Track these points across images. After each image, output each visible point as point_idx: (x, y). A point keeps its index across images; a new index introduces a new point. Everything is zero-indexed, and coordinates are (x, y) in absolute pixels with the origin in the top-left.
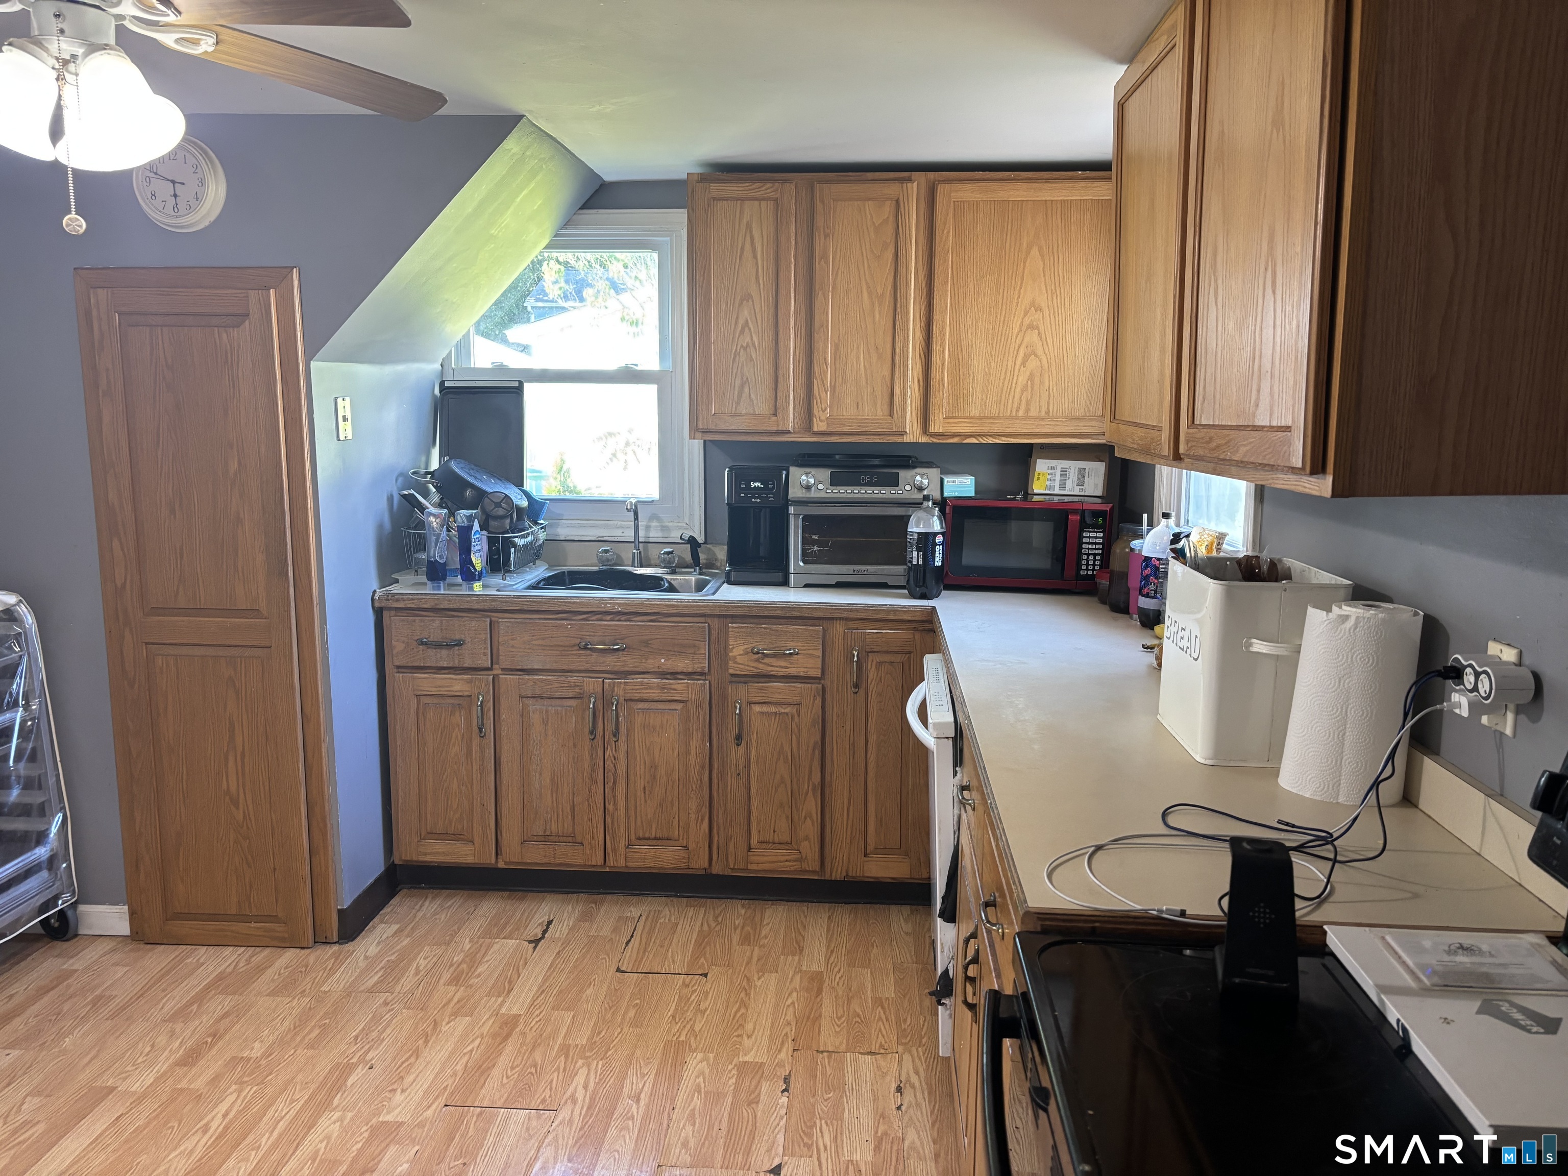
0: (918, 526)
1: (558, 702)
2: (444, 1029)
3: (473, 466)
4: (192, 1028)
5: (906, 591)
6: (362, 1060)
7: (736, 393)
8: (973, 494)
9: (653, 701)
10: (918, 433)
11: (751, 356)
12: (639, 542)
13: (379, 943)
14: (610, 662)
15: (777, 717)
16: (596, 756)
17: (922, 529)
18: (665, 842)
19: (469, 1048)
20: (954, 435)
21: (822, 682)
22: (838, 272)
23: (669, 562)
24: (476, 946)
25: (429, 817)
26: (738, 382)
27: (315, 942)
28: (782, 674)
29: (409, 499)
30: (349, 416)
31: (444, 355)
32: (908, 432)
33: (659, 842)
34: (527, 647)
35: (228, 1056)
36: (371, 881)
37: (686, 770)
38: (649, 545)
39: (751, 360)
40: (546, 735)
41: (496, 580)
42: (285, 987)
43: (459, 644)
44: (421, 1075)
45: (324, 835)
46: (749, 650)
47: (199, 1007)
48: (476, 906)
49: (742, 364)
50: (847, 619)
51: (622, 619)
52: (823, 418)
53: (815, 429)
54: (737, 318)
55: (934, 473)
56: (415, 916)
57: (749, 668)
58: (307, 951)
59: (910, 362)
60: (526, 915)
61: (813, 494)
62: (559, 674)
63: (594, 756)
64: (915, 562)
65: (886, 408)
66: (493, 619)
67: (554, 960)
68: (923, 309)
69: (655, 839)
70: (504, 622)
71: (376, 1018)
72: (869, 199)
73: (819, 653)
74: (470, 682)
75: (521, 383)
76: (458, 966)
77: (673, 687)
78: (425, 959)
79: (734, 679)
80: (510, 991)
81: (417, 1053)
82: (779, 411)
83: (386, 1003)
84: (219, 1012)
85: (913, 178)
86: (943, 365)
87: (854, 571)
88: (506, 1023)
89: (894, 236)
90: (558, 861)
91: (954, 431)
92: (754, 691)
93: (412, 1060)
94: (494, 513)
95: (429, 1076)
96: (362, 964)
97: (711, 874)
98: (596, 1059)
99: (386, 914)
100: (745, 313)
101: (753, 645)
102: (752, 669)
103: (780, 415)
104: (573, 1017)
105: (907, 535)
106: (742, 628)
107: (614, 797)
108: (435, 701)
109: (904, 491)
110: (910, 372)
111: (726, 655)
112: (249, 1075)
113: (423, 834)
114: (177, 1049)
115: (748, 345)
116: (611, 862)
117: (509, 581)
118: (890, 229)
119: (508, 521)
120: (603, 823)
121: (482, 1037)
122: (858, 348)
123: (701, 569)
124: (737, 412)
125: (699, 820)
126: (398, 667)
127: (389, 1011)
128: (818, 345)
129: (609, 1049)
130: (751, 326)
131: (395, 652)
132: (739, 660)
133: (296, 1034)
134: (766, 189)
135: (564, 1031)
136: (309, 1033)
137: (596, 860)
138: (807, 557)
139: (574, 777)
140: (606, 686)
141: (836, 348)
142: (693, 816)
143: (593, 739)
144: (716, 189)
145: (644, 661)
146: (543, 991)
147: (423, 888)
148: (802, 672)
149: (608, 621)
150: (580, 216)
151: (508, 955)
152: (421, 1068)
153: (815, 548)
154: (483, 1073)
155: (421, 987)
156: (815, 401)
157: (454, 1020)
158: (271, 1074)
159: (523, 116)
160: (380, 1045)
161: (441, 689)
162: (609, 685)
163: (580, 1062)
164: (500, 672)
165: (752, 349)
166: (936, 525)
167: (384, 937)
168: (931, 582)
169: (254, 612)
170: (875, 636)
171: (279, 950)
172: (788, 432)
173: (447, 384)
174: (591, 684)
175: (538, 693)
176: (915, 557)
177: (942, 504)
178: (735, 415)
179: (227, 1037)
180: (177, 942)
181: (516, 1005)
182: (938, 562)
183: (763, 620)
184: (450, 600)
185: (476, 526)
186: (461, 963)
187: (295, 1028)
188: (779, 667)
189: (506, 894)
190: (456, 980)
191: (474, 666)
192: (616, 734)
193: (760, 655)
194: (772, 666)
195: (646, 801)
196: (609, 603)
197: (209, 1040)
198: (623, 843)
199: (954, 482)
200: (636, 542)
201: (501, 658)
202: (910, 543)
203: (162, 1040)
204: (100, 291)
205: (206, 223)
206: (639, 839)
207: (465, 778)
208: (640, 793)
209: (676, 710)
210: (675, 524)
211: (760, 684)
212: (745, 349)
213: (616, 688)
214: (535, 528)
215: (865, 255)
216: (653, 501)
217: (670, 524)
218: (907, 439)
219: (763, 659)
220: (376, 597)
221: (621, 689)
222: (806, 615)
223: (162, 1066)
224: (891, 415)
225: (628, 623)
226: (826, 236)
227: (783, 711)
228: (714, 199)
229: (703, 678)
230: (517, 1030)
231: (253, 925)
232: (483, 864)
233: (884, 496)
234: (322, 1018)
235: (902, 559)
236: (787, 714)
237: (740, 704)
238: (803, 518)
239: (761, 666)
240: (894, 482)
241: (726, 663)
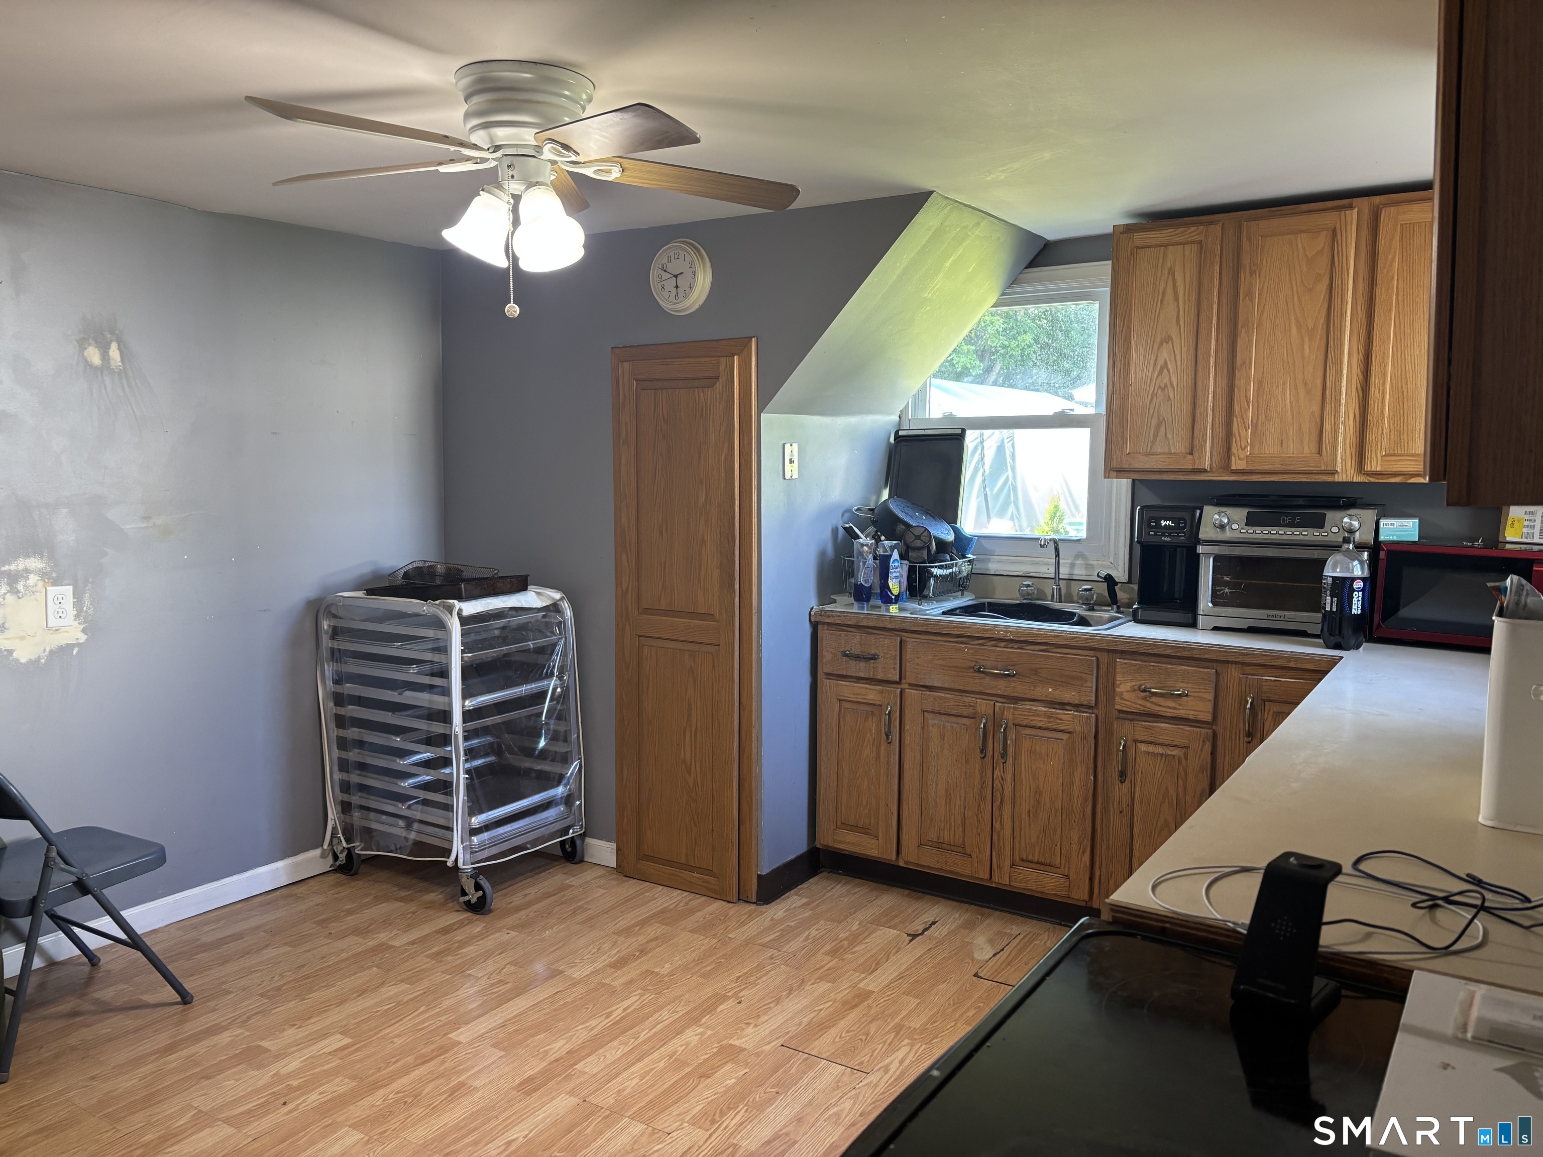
0: (1334, 570)
1: (954, 719)
2: (807, 988)
3: (909, 504)
4: (629, 943)
5: (1321, 641)
6: (735, 995)
7: (1152, 433)
8: (1417, 539)
9: (1040, 728)
10: (1352, 471)
11: (1169, 396)
12: (1059, 579)
13: (786, 911)
14: (1001, 686)
15: (1164, 758)
16: (986, 774)
17: (1338, 574)
18: (1047, 868)
19: (821, 1007)
20: (1396, 474)
21: (1214, 727)
22: (1264, 308)
23: (1087, 599)
24: (862, 929)
25: (843, 809)
26: (1154, 422)
27: (739, 899)
28: (1170, 715)
29: (849, 531)
30: (796, 459)
31: (902, 407)
32: (1339, 469)
33: (1042, 867)
34: (930, 666)
35: (644, 968)
36: (791, 857)
37: (1070, 801)
38: (1072, 582)
39: (1169, 399)
40: (943, 749)
41: (913, 605)
42: (705, 928)
43: (874, 658)
44: (774, 1018)
45: (750, 807)
46: (1136, 687)
47: (639, 930)
48: (877, 897)
49: (1160, 404)
50: (1243, 664)
51: (1015, 646)
52: (1242, 456)
53: (1233, 468)
54: (1156, 360)
55: (1369, 515)
56: (824, 895)
57: (1136, 706)
58: (731, 905)
59: (1343, 396)
60: (916, 912)
61: (1228, 535)
62: (957, 693)
63: (984, 774)
64: (1328, 609)
65: (1314, 447)
66: (904, 638)
67: (923, 954)
68: (1362, 341)
69: (1038, 863)
70: (911, 642)
71: (760, 967)
72: (1302, 232)
73: (1210, 696)
74: (881, 692)
75: (964, 430)
76: (841, 941)
77: (1060, 716)
78: (817, 930)
79: (1122, 715)
80: (873, 971)
81: (778, 1001)
82: (1195, 450)
83: (771, 958)
84: (652, 935)
85: (1354, 204)
86: (1383, 398)
87: (1269, 616)
88: (859, 996)
89: (1329, 266)
90: (948, 868)
91: (1394, 470)
92: (1140, 729)
93: (772, 1005)
94: (912, 545)
95: (780, 1020)
96: (767, 923)
97: (1092, 908)
98: (921, 1042)
99: (802, 889)
100: (1165, 354)
101: (1140, 683)
102: (1138, 706)
103: (1196, 454)
104: (918, 1004)
105: (1322, 579)
106: (1130, 664)
107: (1001, 816)
108: (854, 706)
109: (1331, 531)
110: (1343, 408)
111: (1114, 690)
112: (654, 985)
113: (839, 823)
114: (612, 955)
115: (1166, 386)
116: (996, 879)
117: (925, 606)
118: (1324, 261)
119: (925, 552)
120: (990, 839)
121: (835, 1001)
122: (1284, 384)
123: (1118, 607)
124: (1153, 451)
125: (1080, 853)
126: (827, 674)
127: (772, 964)
128: (1240, 382)
129: (936, 1038)
130: (1170, 366)
131: (824, 661)
132: (1126, 696)
133: (697, 965)
134: (1191, 233)
135: (904, 1013)
136: (706, 966)
137: (983, 874)
138: (1217, 600)
139: (965, 791)
140: (997, 709)
141: (1260, 385)
142: (1075, 847)
143: (983, 758)
144: (1139, 238)
145: (1032, 688)
146: (903, 977)
147: (840, 874)
148: (1191, 715)
149: (1001, 647)
150: (1025, 275)
151: (886, 942)
152: (777, 1012)
153: (1227, 590)
154: (822, 1029)
155: (803, 952)
156: (1234, 439)
157: (818, 983)
158: (668, 988)
159: (933, 192)
160: (753, 987)
161: (859, 697)
162: (1000, 708)
163: (907, 1041)
164: (907, 686)
165: (1170, 389)
166: (1358, 570)
167: (792, 907)
168: (1347, 631)
169: (709, 616)
170: (1273, 683)
171: (712, 899)
172: (1205, 471)
173: (901, 433)
174: (983, 706)
175: (937, 709)
176: (1329, 603)
177: (1375, 548)
178: (1150, 454)
179: (650, 955)
180: (643, 878)
181: (873, 983)
182: (1356, 609)
183: (1154, 659)
184: (868, 619)
185: (896, 555)
186: (844, 940)
187: (698, 960)
188: (1167, 707)
189: (907, 892)
190: (833, 953)
191: (885, 679)
192: (1004, 755)
193: (1148, 693)
194: (1160, 706)
195: (1030, 825)
196: (1002, 631)
197: (637, 954)
198: (1008, 863)
199: (1393, 525)
200: (1057, 578)
201: (907, 673)
202: (1325, 588)
203: (606, 946)
204: (625, 364)
205: (697, 307)
206: (1022, 860)
207: (874, 779)
208: (1025, 816)
209: (1062, 739)
210: (1100, 562)
211: (1147, 723)
212: (1163, 389)
213: (1005, 712)
214: (960, 561)
215: (1295, 289)
216: (1079, 540)
217: (1095, 563)
218: (1338, 478)
219: (1150, 697)
220: (813, 613)
221: (1010, 713)
222: (1198, 656)
223: (599, 965)
224: (1320, 453)
225: (1019, 651)
226: (1252, 273)
227: (1170, 753)
228: (1138, 248)
229: (1091, 711)
230: (866, 1003)
231: (695, 875)
232: (886, 859)
233: (1306, 538)
234: (720, 957)
235: (1317, 606)
236: (1174, 756)
237: (1126, 742)
238: (1214, 559)
239: (1148, 705)
240: (1319, 523)
241: (1114, 699)
